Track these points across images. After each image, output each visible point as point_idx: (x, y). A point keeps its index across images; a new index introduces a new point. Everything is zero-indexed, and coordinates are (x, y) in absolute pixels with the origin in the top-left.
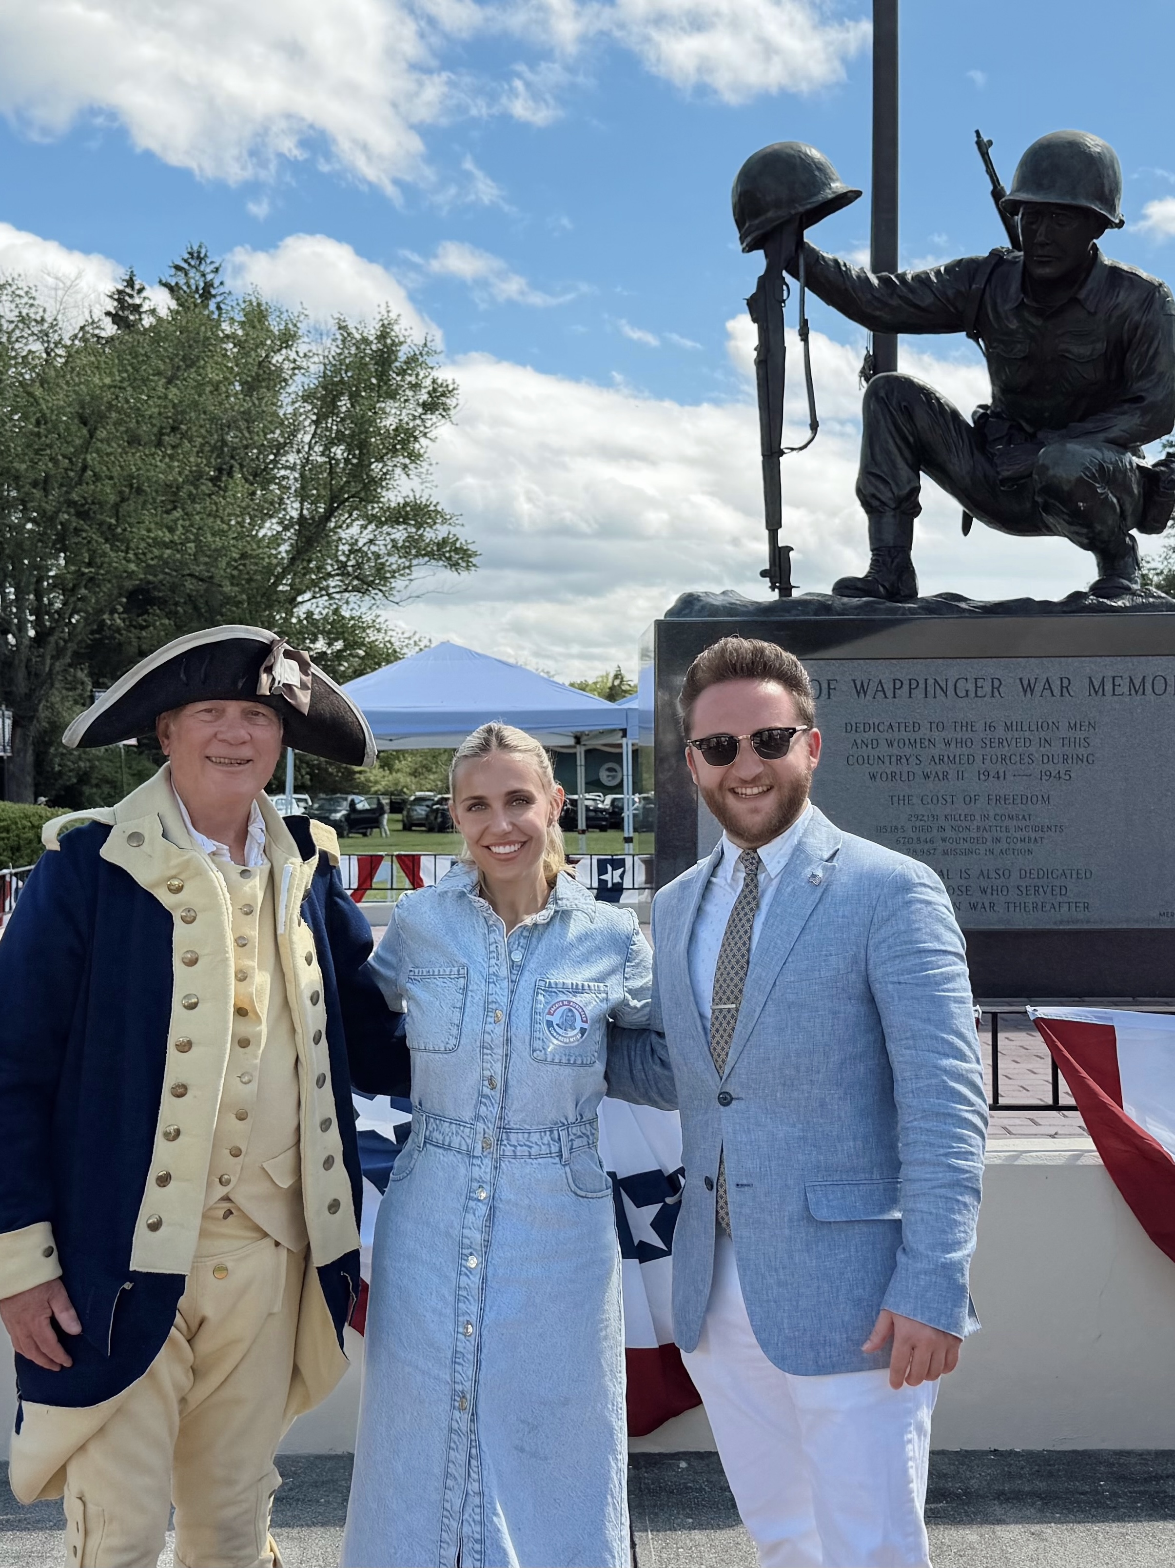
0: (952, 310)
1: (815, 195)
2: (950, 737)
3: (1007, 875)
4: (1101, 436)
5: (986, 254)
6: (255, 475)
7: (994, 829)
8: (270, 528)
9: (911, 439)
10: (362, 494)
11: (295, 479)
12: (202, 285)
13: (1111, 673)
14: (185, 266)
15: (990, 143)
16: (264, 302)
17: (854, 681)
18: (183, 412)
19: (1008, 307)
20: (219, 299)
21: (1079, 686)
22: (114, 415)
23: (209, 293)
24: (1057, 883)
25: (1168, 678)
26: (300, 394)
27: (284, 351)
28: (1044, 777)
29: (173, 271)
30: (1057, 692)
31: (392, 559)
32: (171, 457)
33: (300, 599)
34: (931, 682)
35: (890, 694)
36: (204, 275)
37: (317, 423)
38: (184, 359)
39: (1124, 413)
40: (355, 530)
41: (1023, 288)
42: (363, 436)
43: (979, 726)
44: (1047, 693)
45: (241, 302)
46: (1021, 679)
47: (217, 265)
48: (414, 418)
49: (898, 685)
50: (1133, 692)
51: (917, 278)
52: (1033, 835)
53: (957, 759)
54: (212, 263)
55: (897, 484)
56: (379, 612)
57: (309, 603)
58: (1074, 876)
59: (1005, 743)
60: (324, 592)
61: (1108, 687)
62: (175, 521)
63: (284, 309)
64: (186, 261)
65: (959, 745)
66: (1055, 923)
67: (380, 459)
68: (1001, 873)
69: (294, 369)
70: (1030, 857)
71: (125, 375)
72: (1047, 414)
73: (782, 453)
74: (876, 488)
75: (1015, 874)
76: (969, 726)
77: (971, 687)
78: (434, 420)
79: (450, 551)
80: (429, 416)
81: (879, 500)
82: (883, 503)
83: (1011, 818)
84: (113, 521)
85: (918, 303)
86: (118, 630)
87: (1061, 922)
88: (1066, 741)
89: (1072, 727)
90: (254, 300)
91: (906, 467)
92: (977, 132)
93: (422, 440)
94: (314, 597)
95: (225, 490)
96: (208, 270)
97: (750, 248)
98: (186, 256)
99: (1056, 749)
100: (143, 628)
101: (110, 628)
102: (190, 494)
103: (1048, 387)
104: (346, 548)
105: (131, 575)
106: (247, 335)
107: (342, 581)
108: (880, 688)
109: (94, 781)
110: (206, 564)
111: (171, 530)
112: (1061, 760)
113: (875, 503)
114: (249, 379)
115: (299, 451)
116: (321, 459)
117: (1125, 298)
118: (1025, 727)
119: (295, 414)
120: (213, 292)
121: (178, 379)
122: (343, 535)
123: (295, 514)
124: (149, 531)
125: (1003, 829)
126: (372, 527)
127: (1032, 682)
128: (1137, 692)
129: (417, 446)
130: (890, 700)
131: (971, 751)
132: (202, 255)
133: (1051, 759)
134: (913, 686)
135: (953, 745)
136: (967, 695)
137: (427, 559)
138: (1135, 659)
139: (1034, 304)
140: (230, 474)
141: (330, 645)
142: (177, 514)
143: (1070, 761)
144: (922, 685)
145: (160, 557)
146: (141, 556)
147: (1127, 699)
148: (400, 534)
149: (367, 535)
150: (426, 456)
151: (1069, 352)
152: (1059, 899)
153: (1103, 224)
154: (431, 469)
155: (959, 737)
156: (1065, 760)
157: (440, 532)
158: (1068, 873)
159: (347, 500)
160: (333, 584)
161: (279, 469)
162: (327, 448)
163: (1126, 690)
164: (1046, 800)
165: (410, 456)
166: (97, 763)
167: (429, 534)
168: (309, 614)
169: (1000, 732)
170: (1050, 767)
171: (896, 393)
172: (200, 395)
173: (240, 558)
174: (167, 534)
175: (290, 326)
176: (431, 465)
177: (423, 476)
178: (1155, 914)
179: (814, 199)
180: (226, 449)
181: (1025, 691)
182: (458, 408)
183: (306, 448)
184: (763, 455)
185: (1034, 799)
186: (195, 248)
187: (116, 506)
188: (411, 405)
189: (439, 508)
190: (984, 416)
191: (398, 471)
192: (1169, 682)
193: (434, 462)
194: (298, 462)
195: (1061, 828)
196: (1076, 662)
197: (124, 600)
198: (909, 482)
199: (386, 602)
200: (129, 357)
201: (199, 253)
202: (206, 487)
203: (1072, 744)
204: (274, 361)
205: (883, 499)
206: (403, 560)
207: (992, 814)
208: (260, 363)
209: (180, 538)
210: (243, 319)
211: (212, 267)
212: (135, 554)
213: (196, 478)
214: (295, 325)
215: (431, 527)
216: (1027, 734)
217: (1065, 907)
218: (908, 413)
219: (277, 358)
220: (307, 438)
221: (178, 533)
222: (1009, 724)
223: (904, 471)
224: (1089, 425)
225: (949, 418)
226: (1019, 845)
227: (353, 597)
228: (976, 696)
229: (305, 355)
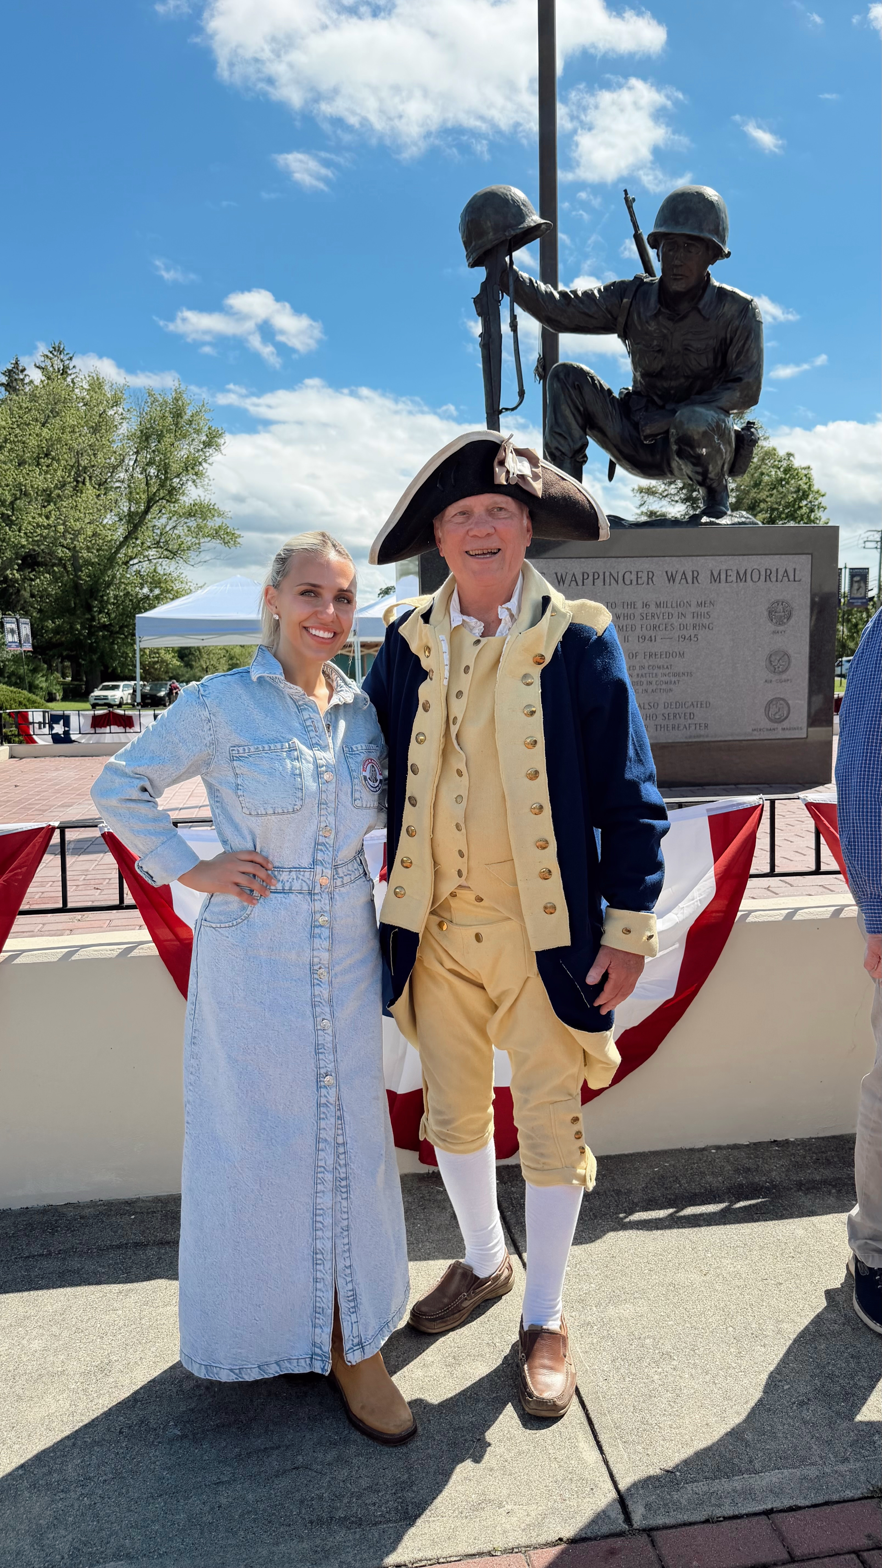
0: (609, 316)
1: (522, 223)
2: (620, 612)
3: (656, 707)
4: (713, 404)
5: (632, 279)
6: (100, 485)
7: (647, 675)
8: (109, 519)
9: (582, 409)
10: (168, 498)
11: (125, 488)
12: (62, 367)
13: (724, 567)
14: (51, 355)
15: (634, 200)
16: (101, 377)
17: (556, 574)
18: (52, 445)
19: (649, 314)
20: (73, 376)
21: (704, 577)
22: (8, 445)
23: (66, 372)
24: (688, 711)
25: (761, 570)
26: (126, 435)
27: (115, 408)
28: (681, 639)
29: (43, 359)
30: (690, 580)
31: (189, 539)
32: (46, 473)
33: (131, 563)
34: (607, 574)
35: (580, 583)
36: (62, 361)
37: (137, 453)
38: (51, 412)
39: (729, 389)
40: (163, 520)
41: (660, 301)
42: (167, 461)
43: (639, 605)
44: (684, 581)
45: (87, 376)
46: (667, 572)
47: (71, 355)
48: (198, 450)
49: (586, 577)
50: (739, 580)
51: (585, 293)
52: (673, 679)
53: (625, 628)
54: (67, 354)
55: (573, 441)
56: (181, 571)
57: (137, 566)
58: (699, 705)
59: (656, 616)
60: (146, 559)
61: (723, 576)
62: (50, 512)
63: (114, 382)
64: (51, 352)
65: (626, 618)
66: (686, 738)
67: (178, 476)
68: (652, 705)
69: (122, 419)
70: (670, 694)
71: (14, 420)
72: (672, 392)
73: (500, 412)
74: (559, 442)
75: (661, 706)
76: (633, 605)
77: (634, 577)
78: (211, 452)
79: (223, 534)
80: (208, 450)
81: (560, 451)
82: (563, 453)
83: (659, 668)
84: (10, 513)
85: (587, 311)
86: (16, 581)
87: (690, 737)
88: (695, 615)
89: (699, 605)
90: (95, 376)
91: (578, 428)
92: (625, 191)
93: (204, 464)
94: (140, 562)
95: (82, 493)
96: (65, 359)
97: (473, 265)
98: (51, 349)
99: (689, 620)
100: (32, 580)
101: (11, 580)
102: (59, 496)
103: (674, 372)
104: (158, 532)
105: (23, 546)
106: (92, 397)
107: (157, 552)
108: (574, 579)
109: (6, 675)
110: (71, 538)
111: (47, 518)
112: (692, 627)
113: (558, 454)
114: (94, 425)
115: (126, 471)
116: (140, 476)
117: (729, 309)
118: (669, 605)
119: (123, 448)
120: (69, 372)
121: (49, 423)
122: (157, 523)
123: (126, 509)
124: (34, 518)
125: (654, 675)
126: (175, 518)
127: (674, 573)
128: (741, 580)
129: (201, 468)
130: (580, 587)
131: (634, 622)
132: (61, 349)
133: (685, 627)
134: (596, 577)
135: (622, 618)
136: (631, 583)
137: (209, 539)
138: (741, 557)
139: (667, 311)
140: (84, 483)
141: (151, 591)
142: (51, 507)
143: (697, 628)
144: (602, 577)
145: (41, 535)
146: (29, 534)
147: (735, 585)
148: (192, 523)
149: (171, 524)
150: (207, 474)
151: (691, 346)
152: (690, 721)
153: (717, 253)
154: (211, 483)
155: (626, 612)
156: (694, 627)
157: (214, 523)
158: (695, 704)
159: (158, 501)
160: (152, 553)
161: (114, 483)
162: (144, 470)
163: (734, 579)
164: (682, 655)
165: (196, 474)
166: (7, 663)
167: (210, 523)
168: (138, 572)
169: (653, 609)
170: (684, 632)
171: (571, 376)
172: (62, 433)
173: (93, 536)
174: (45, 520)
175: (118, 392)
176: (210, 480)
177: (205, 487)
178: (750, 730)
179: (521, 226)
180: (81, 468)
181: (669, 581)
182: (226, 445)
183: (131, 468)
184: (487, 413)
185: (674, 654)
186: (57, 345)
187: (12, 503)
188: (196, 443)
189: (216, 507)
190: (628, 396)
191: (190, 483)
192: (762, 573)
193: (211, 479)
194: (126, 477)
195: (690, 674)
196: (702, 560)
197: (20, 562)
198: (581, 438)
199: (185, 565)
200: (17, 409)
201: (59, 347)
202: (68, 490)
203: (699, 617)
204: (109, 414)
205: (563, 450)
206: (195, 539)
207: (646, 665)
208: (100, 415)
209: (53, 522)
210: (88, 388)
211: (68, 357)
212: (25, 533)
213: (62, 485)
214: (121, 392)
215: (211, 519)
216: (670, 610)
217: (693, 727)
218: (579, 389)
219: (111, 412)
220: (131, 463)
221: (52, 519)
222: (658, 603)
223: (576, 431)
224: (705, 397)
225: (606, 394)
226: (664, 686)
227: (165, 562)
228: (637, 584)
229: (129, 410)
